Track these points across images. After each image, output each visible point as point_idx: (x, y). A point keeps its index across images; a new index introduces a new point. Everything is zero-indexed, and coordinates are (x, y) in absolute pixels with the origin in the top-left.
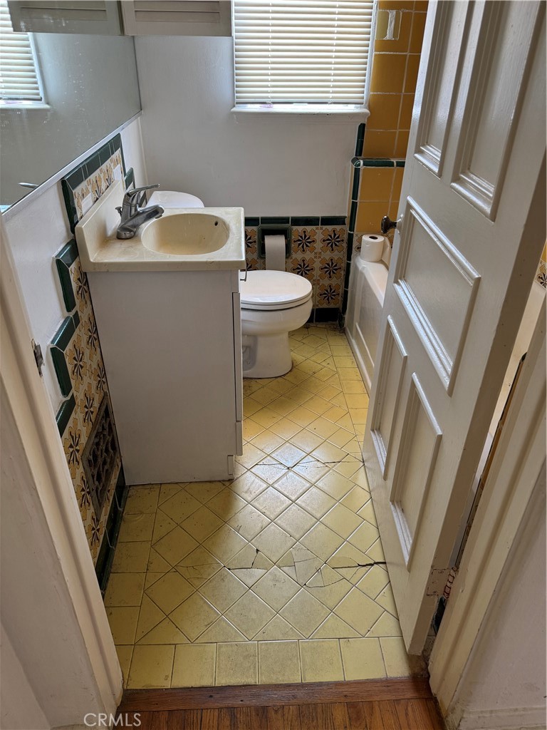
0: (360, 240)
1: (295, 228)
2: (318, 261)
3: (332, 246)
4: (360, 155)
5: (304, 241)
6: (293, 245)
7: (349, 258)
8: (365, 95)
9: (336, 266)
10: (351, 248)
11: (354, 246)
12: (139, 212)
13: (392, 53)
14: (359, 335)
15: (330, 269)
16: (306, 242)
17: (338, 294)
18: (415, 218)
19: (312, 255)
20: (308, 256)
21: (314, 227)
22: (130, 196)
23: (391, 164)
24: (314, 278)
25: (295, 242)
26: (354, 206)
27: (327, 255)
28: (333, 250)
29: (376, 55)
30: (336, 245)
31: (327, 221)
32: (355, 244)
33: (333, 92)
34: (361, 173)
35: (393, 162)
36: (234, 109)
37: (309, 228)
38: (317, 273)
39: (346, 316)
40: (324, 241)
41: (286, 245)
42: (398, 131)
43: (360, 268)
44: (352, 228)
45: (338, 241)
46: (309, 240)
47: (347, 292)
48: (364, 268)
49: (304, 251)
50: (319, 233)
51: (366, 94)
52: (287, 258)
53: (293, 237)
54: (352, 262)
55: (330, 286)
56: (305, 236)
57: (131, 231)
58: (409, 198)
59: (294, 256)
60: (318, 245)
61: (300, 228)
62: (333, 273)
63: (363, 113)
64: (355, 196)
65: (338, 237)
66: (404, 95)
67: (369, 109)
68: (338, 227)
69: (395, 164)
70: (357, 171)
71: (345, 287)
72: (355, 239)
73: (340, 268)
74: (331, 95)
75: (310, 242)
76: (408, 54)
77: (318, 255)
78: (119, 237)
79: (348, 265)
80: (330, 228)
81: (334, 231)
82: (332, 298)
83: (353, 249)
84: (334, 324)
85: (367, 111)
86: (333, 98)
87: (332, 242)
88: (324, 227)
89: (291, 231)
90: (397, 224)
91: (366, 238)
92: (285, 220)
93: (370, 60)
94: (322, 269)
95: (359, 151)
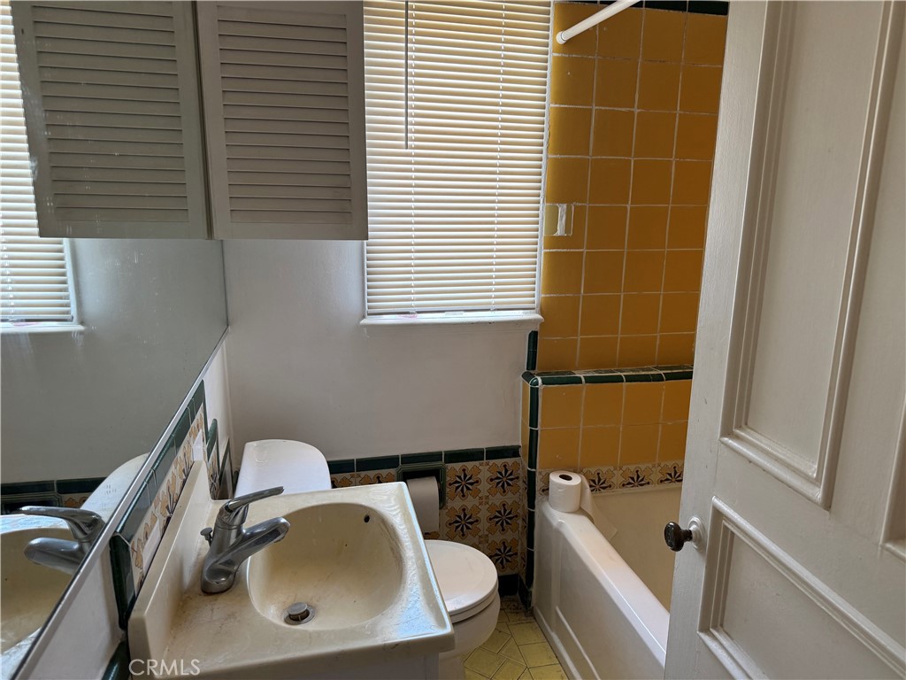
0: (547, 481)
1: (450, 466)
2: (484, 508)
3: (503, 486)
4: (534, 368)
5: (463, 483)
6: (448, 490)
7: (532, 504)
8: (536, 299)
9: (510, 513)
10: (533, 490)
11: (537, 488)
12: (244, 536)
13: (565, 250)
14: (563, 623)
15: (503, 518)
16: (466, 484)
17: (516, 554)
18: (733, 533)
19: (476, 502)
20: (470, 502)
21: (477, 463)
22: (231, 512)
23: (578, 381)
24: (480, 534)
25: (450, 484)
26: (533, 436)
27: (498, 499)
28: (504, 492)
29: (545, 253)
30: (509, 484)
31: (495, 453)
32: (539, 485)
33: (496, 297)
34: (540, 394)
35: (580, 378)
36: (364, 322)
37: (470, 465)
38: (484, 525)
39: (534, 590)
40: (492, 480)
41: (439, 490)
42: (579, 338)
43: (555, 524)
44: (532, 463)
45: (511, 480)
46: (471, 481)
47: (533, 553)
48: (561, 524)
49: (463, 496)
50: (484, 471)
51: (537, 297)
52: (440, 508)
53: (448, 479)
54: (536, 511)
55: (504, 543)
56: (465, 476)
57: (227, 574)
58: (715, 500)
59: (450, 504)
60: (484, 487)
61: (458, 466)
62: (507, 523)
63: (535, 320)
64: (533, 421)
65: (511, 474)
66: (583, 297)
67: (542, 314)
68: (510, 461)
69: (583, 380)
70: (534, 392)
71: (528, 546)
72: (538, 478)
73: (516, 516)
74: (493, 301)
75: (472, 484)
76: (584, 250)
77: (484, 500)
78: (207, 591)
79: (531, 516)
80: (499, 462)
81: (505, 466)
82: (507, 561)
83: (537, 493)
84: (513, 600)
85: (539, 316)
86: (495, 304)
87: (503, 481)
88: (491, 462)
89: (445, 471)
90: (694, 535)
91: (555, 478)
92: (435, 456)
93: (541, 260)
94: (490, 519)
95: (532, 363)
